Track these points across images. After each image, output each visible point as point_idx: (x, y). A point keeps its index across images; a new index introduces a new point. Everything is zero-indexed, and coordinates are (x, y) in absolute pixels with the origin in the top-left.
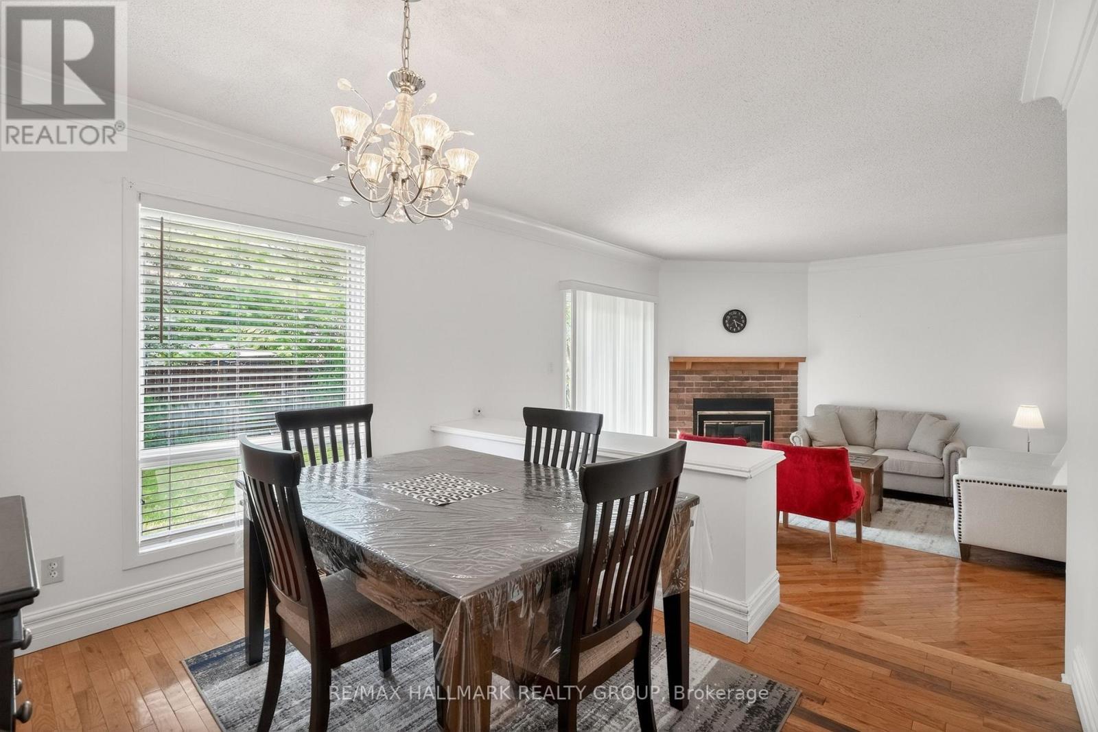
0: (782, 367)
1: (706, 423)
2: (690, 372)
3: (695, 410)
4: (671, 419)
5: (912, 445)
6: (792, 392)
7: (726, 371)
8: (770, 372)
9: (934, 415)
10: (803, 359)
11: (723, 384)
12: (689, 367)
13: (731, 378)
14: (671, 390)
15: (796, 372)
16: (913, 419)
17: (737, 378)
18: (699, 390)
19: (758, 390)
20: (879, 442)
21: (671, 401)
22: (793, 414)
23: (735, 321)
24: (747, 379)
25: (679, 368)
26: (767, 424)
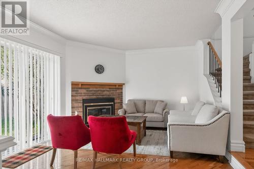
0: (117, 86)
1: (88, 108)
2: (81, 88)
3: (83, 103)
4: (72, 108)
5: (155, 111)
6: (121, 96)
7: (96, 88)
8: (113, 89)
9: (161, 101)
10: (124, 84)
11: (95, 93)
12: (80, 86)
13: (98, 91)
14: (72, 96)
15: (122, 89)
16: (155, 103)
17: (101, 91)
18: (85, 96)
19: (108, 95)
20: (146, 111)
21: (72, 100)
22: (121, 103)
23: (99, 69)
24: (104, 91)
25: (76, 86)
26: (112, 108)
